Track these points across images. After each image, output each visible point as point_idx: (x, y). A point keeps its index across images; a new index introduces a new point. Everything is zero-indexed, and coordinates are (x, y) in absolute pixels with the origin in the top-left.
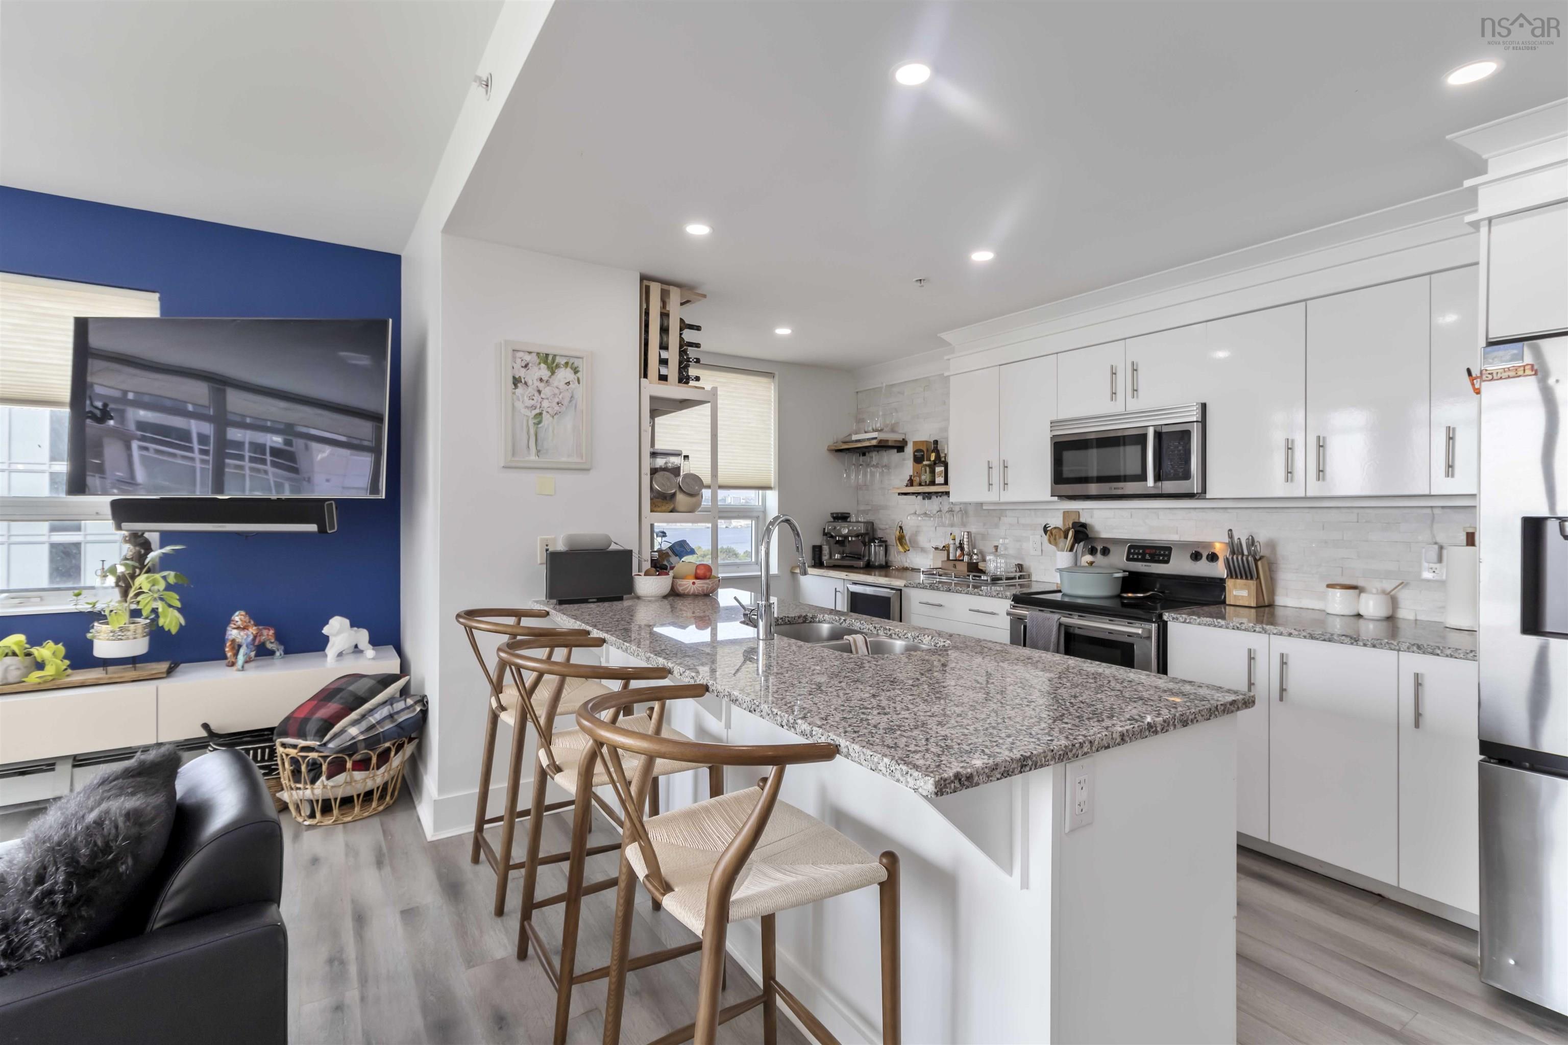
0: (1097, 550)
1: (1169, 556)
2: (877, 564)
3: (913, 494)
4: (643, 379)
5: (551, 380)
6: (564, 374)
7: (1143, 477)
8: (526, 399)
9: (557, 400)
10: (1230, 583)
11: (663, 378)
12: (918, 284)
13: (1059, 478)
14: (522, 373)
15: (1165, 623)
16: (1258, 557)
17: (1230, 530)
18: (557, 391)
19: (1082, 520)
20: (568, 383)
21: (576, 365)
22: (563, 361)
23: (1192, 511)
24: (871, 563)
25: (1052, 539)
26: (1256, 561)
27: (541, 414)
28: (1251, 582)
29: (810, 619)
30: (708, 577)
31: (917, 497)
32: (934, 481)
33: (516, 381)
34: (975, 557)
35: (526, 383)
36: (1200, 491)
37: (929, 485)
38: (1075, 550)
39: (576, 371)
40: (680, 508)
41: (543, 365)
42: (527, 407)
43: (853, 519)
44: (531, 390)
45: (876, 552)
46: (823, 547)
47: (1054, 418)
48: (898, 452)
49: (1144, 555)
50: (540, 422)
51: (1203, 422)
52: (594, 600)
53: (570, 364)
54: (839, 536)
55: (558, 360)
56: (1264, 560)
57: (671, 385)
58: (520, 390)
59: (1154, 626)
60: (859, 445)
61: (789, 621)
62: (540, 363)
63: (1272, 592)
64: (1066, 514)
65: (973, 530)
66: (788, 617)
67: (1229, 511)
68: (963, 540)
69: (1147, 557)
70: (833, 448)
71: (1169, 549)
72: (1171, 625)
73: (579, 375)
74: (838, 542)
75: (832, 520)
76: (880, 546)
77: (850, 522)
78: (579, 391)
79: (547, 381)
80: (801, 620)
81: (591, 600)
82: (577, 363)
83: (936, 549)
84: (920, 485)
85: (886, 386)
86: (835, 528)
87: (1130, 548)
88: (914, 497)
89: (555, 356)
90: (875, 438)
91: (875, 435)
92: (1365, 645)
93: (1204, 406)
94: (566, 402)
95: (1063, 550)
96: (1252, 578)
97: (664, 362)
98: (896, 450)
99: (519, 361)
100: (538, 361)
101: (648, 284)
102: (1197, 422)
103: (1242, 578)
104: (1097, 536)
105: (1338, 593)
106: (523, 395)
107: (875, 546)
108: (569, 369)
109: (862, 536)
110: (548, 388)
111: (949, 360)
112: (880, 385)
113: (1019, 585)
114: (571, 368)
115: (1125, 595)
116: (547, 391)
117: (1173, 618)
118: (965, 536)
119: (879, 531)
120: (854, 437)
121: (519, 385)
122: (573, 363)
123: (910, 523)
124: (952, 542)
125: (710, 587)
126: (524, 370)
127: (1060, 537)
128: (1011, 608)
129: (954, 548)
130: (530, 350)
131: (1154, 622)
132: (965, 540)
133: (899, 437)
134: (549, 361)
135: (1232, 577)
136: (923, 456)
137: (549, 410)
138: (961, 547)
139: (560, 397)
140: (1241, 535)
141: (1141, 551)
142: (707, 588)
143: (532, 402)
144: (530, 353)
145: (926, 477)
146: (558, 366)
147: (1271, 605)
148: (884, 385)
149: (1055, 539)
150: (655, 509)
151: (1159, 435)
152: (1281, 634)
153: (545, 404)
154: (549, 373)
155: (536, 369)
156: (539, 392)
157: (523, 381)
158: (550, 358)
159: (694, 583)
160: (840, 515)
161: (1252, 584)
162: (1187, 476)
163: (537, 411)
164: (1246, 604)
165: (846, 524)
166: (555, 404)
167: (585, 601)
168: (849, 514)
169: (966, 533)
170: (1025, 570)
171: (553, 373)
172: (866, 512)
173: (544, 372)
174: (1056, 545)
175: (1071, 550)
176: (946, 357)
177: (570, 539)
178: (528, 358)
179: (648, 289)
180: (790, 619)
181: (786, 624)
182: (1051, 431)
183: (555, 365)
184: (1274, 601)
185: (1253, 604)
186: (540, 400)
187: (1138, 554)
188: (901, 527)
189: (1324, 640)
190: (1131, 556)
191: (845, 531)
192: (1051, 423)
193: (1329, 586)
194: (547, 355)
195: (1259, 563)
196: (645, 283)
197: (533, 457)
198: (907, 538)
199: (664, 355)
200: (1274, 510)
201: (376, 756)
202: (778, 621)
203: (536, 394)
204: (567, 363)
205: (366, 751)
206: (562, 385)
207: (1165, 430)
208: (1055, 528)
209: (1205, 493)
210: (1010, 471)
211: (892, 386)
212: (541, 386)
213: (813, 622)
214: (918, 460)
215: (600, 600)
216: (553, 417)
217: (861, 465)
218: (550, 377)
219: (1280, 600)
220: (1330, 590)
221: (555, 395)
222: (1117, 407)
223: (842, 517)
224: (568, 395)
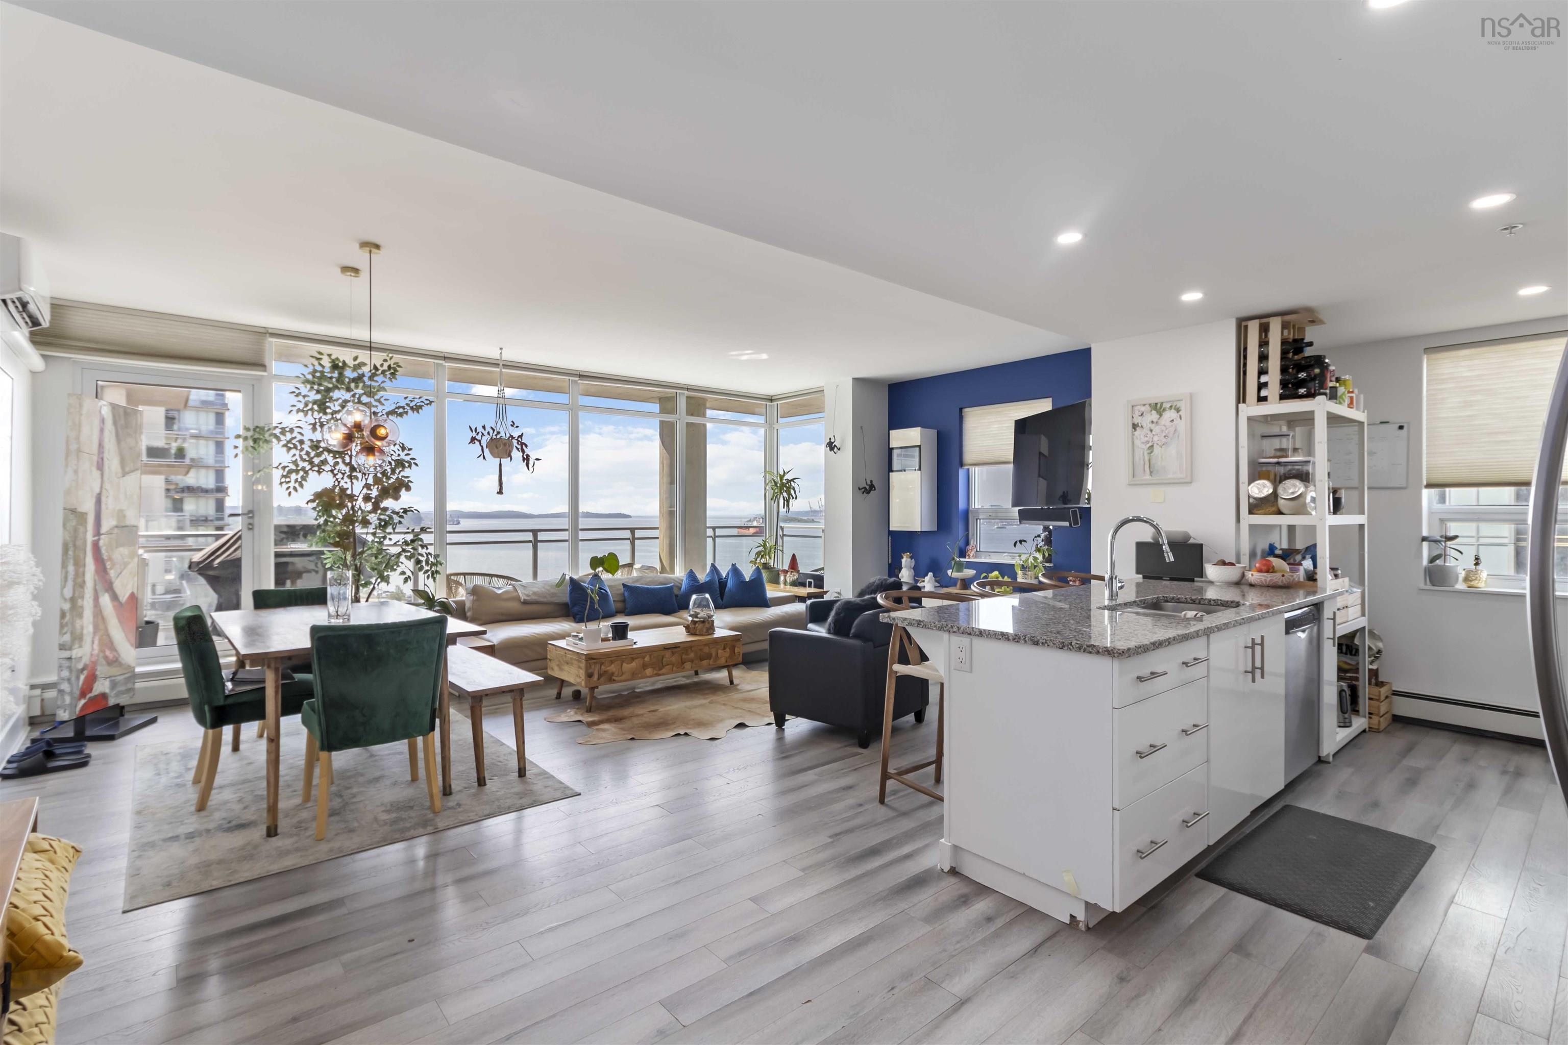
4: (1241, 405)
5: (1160, 421)
6: (1169, 415)
8: (1142, 437)
9: (1164, 434)
11: (1262, 399)
14: (1138, 420)
18: (1164, 428)
20: (1172, 421)
21: (1178, 406)
22: (1168, 405)
27: (1152, 446)
33: (1135, 426)
35: (1142, 427)
39: (1178, 410)
41: (1153, 412)
42: (1143, 443)
44: (1146, 431)
50: (1152, 452)
52: (1169, 579)
53: (1173, 407)
55: (1164, 405)
57: (1271, 403)
58: (1138, 431)
62: (1151, 411)
73: (1180, 413)
78: (1182, 425)
79: (1157, 422)
81: (1164, 578)
82: (1179, 404)
89: (1162, 403)
94: (1171, 435)
97: (1261, 386)
99: (1136, 412)
100: (1150, 409)
101: (1246, 324)
106: (1140, 435)
108: (1173, 410)
110: (1157, 427)
114: (1175, 409)
116: (1156, 429)
121: (1137, 428)
122: (1176, 406)
126: (1140, 418)
130: (1144, 403)
134: (1158, 408)
137: (1158, 442)
139: (1167, 432)
143: (1146, 439)
144: (1144, 405)
146: (1164, 410)
150: (1252, 512)
153: (1156, 438)
154: (1158, 416)
155: (1149, 415)
156: (1151, 431)
157: (1140, 425)
158: (1159, 406)
163: (1150, 444)
166: (1162, 437)
171: (1161, 415)
173: (1154, 416)
178: (1143, 409)
179: (1246, 328)
183: (1162, 409)
186: (1152, 436)
194: (1156, 404)
196: (1244, 324)
197: (1148, 477)
199: (1264, 379)
203: (1149, 432)
204: (1171, 407)
206: (1168, 424)
212: (1152, 426)
216: (1161, 447)
218: (1159, 419)
221: (1163, 431)
224: (1172, 429)
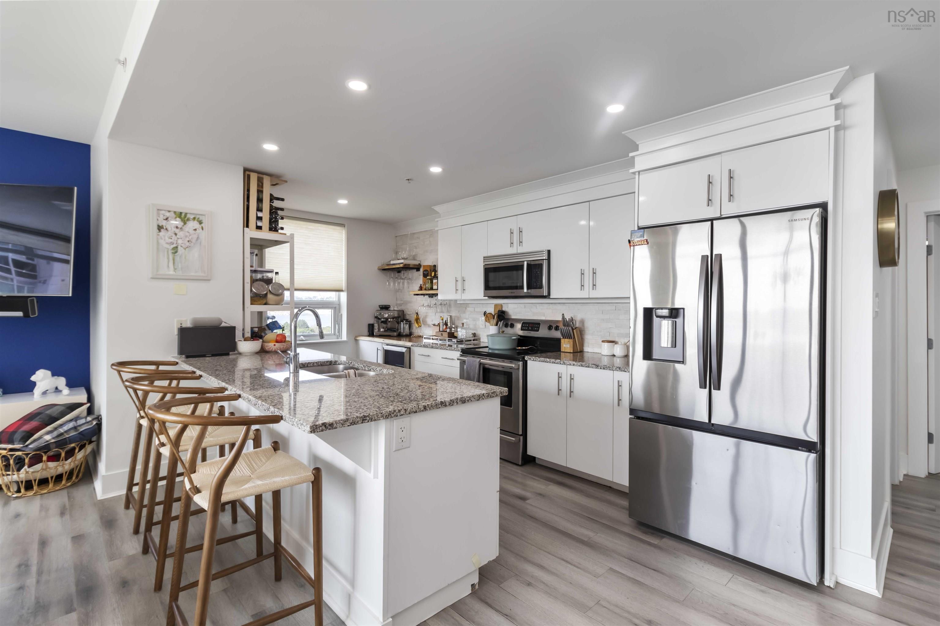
0: (508, 325)
1: (539, 328)
2: (404, 334)
3: (422, 295)
4: (245, 229)
5: (184, 228)
6: (192, 225)
7: (522, 288)
8: (167, 238)
9: (188, 239)
10: (563, 341)
11: (259, 228)
12: (408, 181)
13: (487, 287)
14: (164, 223)
15: (526, 361)
16: (574, 328)
17: (563, 314)
18: (187, 234)
19: (504, 309)
20: (195, 230)
22: (192, 217)
23: (551, 304)
24: (401, 334)
25: (487, 319)
26: (573, 329)
27: (177, 247)
28: (571, 340)
29: (333, 363)
30: (283, 341)
31: (424, 296)
32: (433, 288)
33: (160, 228)
34: (453, 329)
35: (166, 229)
36: (547, 294)
37: (430, 290)
38: (498, 325)
39: (200, 223)
40: (270, 302)
41: (178, 219)
42: (167, 243)
43: (392, 309)
44: (170, 233)
45: (404, 327)
46: (375, 324)
47: (486, 255)
48: (417, 271)
49: (528, 327)
50: (176, 252)
51: (549, 259)
52: (210, 355)
53: (196, 219)
54: (383, 319)
55: (188, 216)
56: (577, 329)
57: (264, 231)
58: (163, 232)
59: (521, 363)
60: (394, 267)
61: (321, 364)
62: (176, 218)
63: (582, 344)
64: (496, 306)
65: (453, 314)
66: (320, 362)
67: (566, 304)
68: (447, 320)
69: (530, 328)
70: (380, 268)
71: (539, 324)
72: (529, 363)
73: (203, 225)
74: (382, 322)
75: (380, 309)
76: (406, 324)
77: (390, 310)
78: (203, 235)
79: (181, 228)
80: (328, 363)
81: (207, 356)
82: (201, 218)
83: (434, 325)
84: (426, 290)
85: (411, 234)
86: (380, 314)
87: (523, 323)
88: (423, 296)
89: (186, 214)
90: (402, 263)
91: (402, 261)
92: (601, 368)
93: (549, 252)
94: (194, 241)
95: (492, 325)
96: (571, 338)
97: (259, 219)
98: (416, 270)
99: (162, 216)
100: (175, 216)
101: (249, 174)
102: (545, 259)
103: (567, 338)
104: (510, 318)
105: (606, 344)
106: (164, 236)
107: (403, 324)
108: (196, 222)
109: (396, 318)
110: (182, 232)
111: (438, 221)
112: (407, 233)
113: (473, 344)
114: (198, 221)
115: (517, 348)
116: (181, 234)
117: (529, 359)
118: (449, 318)
119: (407, 316)
120: (392, 262)
121: (162, 230)
122: (198, 218)
123: (422, 311)
124: (441, 321)
125: (285, 347)
126: (165, 221)
127: (491, 318)
128: (460, 356)
129: (442, 325)
130: (169, 210)
131: (521, 361)
132: (449, 320)
133: (416, 263)
134: (183, 217)
135: (563, 338)
136: (428, 273)
137: (182, 245)
138: (446, 324)
139: (190, 237)
140: (567, 317)
141: (527, 325)
142: (283, 347)
143: (170, 240)
144: (169, 211)
145: (428, 285)
146: (188, 220)
147: (582, 352)
148: (409, 233)
149: (489, 319)
150: (254, 303)
151: (528, 265)
152: (570, 365)
153: (180, 241)
154: (183, 224)
155: (173, 221)
156: (176, 234)
157: (165, 228)
158: (183, 215)
159: (275, 345)
160: (384, 306)
161: (571, 341)
162: (541, 287)
163: (175, 245)
164: (569, 351)
165: (387, 312)
166: (186, 242)
167: (204, 356)
168: (389, 306)
169: (449, 317)
170: (476, 336)
171: (185, 223)
172: (400, 305)
173: (177, 222)
174: (489, 322)
175: (497, 325)
176: (436, 220)
177: (194, 320)
178: (168, 214)
179: (249, 177)
180: (321, 363)
181: (319, 366)
182: (484, 262)
183: (186, 219)
184: (583, 350)
185: (572, 351)
186: (176, 239)
187: (526, 327)
188: (417, 313)
189: (586, 367)
190: (523, 328)
191: (386, 316)
192: (484, 258)
193: (603, 341)
194: (181, 213)
195: (575, 331)
196: (247, 173)
197: (172, 272)
198: (421, 320)
199: (260, 214)
200: (584, 304)
201: (64, 452)
202: (314, 364)
203: (174, 236)
204: (194, 218)
205: (57, 449)
206: (192, 232)
207: (532, 263)
208: (489, 313)
209: (550, 295)
210: (466, 283)
211: (414, 233)
212: (177, 231)
213: (336, 365)
214: (425, 276)
215: (213, 355)
216: (185, 249)
217: (396, 278)
218: (183, 226)
219: (586, 349)
220: (603, 343)
221: (186, 236)
222: (513, 251)
223: (385, 308)
224: (195, 237)
